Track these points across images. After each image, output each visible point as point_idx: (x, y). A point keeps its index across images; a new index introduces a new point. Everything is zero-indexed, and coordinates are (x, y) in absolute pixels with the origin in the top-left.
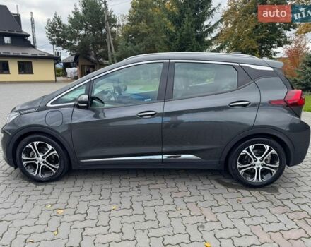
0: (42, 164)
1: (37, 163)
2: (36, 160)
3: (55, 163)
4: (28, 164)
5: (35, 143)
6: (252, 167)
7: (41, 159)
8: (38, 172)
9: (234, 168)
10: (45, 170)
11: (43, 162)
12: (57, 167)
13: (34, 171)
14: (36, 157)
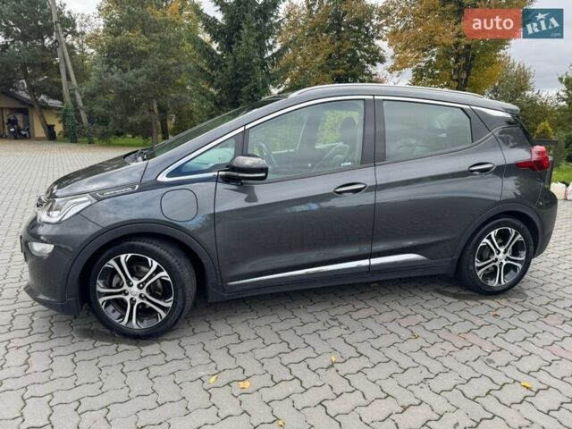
0: (139, 301)
1: (127, 298)
2: (124, 292)
3: (164, 297)
4: (108, 303)
5: (123, 257)
6: (493, 264)
7: (135, 289)
8: (130, 318)
9: (471, 268)
10: (144, 312)
11: (140, 296)
12: (170, 305)
13: (122, 317)
14: (125, 287)
